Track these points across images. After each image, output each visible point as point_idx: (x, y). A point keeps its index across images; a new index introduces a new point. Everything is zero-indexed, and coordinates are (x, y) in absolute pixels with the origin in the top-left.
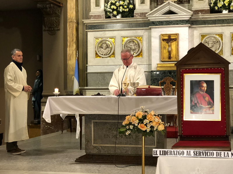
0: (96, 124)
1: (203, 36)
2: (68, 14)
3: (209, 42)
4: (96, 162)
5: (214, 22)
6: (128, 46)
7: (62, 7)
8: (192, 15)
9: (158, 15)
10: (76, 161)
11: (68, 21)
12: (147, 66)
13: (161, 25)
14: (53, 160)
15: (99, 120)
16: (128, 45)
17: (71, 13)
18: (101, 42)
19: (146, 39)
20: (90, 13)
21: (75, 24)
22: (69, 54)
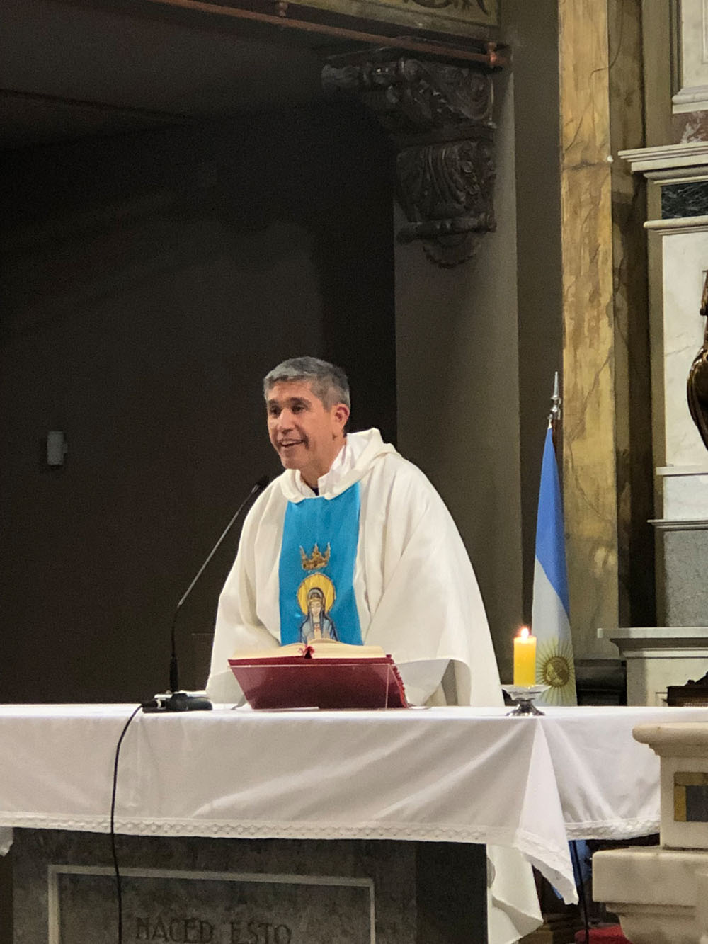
17: (583, 102)
20: (675, 98)
21: (610, 177)
22: (573, 397)
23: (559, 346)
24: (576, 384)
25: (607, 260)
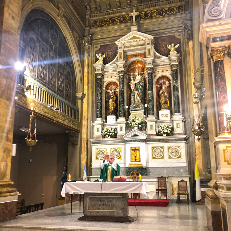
0: (90, 198)
1: (153, 148)
2: (83, 136)
3: (157, 151)
4: (89, 220)
5: (159, 141)
6: (114, 153)
7: (79, 132)
8: (147, 137)
9: (129, 137)
10: (78, 220)
11: (82, 140)
12: (124, 164)
13: (131, 142)
14: (66, 219)
15: (92, 196)
17: (84, 136)
18: (100, 151)
19: (123, 149)
20: (94, 135)
21: (86, 141)
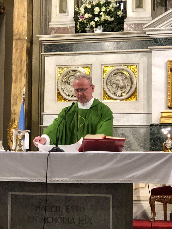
0: (15, 199)
2: (15, 26)
6: (113, 80)
7: (3, 13)
9: (163, 28)
11: (14, 38)
12: (145, 115)
13: (169, 44)
15: (21, 192)
16: (112, 78)
17: (20, 24)
18: (68, 73)
19: (143, 69)
20: (49, 24)
21: (26, 43)
22: (14, 95)
23: (11, 83)
24: (15, 92)
25: (25, 62)
